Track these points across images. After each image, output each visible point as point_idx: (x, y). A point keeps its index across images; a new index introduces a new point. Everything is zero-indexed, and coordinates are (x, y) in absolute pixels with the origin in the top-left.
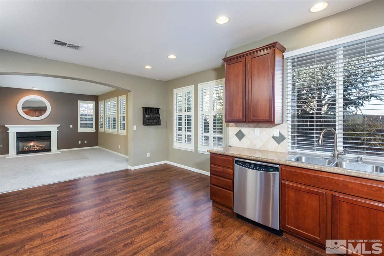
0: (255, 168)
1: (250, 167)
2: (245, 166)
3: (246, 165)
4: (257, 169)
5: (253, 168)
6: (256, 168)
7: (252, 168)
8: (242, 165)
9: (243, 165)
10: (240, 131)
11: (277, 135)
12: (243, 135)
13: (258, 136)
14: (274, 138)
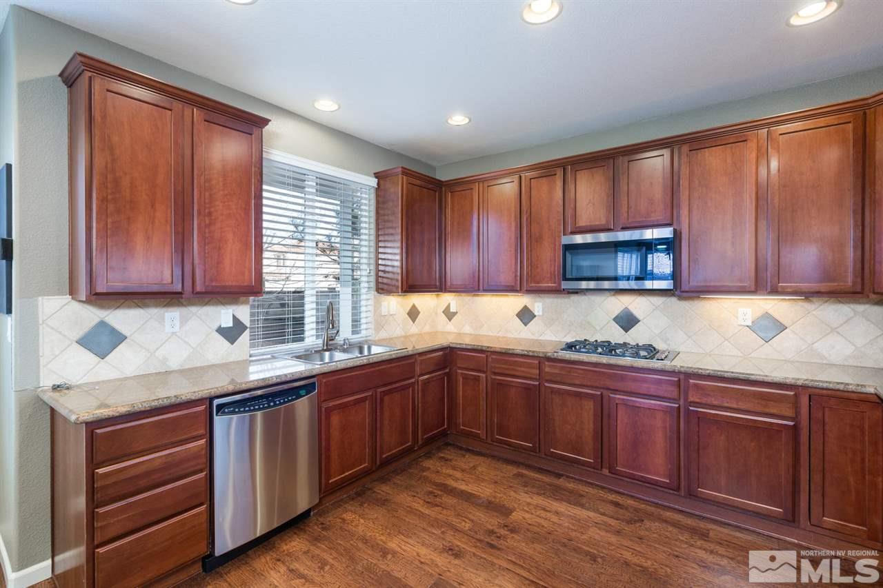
0: (272, 404)
1: (259, 405)
2: (247, 409)
3: (249, 407)
4: (278, 402)
5: (268, 404)
6: (275, 402)
7: (266, 405)
8: (237, 410)
9: (242, 409)
10: (102, 324)
11: (229, 323)
12: (118, 338)
13: (173, 333)
14: (221, 331)
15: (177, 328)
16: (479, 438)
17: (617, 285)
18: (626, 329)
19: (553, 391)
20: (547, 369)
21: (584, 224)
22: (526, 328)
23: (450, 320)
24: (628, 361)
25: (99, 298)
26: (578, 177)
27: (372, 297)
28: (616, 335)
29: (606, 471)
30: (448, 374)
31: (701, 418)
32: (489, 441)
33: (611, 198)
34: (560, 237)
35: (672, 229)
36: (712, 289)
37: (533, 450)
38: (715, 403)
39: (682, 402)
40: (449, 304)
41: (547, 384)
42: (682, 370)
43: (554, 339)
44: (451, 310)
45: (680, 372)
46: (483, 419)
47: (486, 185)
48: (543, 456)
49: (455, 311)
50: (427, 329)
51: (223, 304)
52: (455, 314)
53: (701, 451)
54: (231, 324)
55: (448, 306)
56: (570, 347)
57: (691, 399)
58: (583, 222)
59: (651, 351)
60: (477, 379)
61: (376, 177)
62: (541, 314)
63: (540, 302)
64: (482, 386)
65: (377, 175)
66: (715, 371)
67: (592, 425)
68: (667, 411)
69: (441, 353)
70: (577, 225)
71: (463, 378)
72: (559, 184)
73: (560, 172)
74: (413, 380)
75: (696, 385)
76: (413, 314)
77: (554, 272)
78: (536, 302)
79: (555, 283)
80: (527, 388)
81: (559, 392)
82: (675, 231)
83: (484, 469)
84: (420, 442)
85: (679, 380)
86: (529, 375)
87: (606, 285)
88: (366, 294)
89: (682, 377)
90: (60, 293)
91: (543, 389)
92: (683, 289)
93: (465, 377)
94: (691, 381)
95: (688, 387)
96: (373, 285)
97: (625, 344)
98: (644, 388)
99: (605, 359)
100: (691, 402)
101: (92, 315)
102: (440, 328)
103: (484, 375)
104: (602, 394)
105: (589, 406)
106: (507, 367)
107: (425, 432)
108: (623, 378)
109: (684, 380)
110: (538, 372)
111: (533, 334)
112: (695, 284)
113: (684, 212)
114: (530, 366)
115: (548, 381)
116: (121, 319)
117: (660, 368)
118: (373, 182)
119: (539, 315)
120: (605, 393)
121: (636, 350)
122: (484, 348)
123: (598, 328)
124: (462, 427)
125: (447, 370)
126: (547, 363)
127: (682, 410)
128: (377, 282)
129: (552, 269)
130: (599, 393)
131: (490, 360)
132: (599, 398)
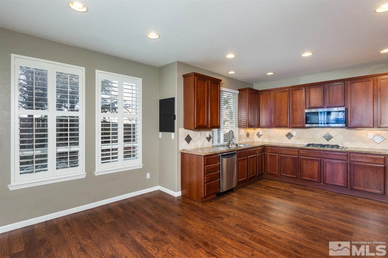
3: (225, 157)
4: (230, 157)
5: (228, 157)
10: (188, 135)
11: (208, 136)
12: (190, 139)
13: (199, 138)
14: (207, 138)
16: (276, 175)
17: (319, 125)
18: (328, 140)
19: (303, 159)
20: (301, 152)
21: (313, 106)
22: (290, 140)
23: (259, 137)
24: (329, 149)
26: (311, 90)
27: (238, 129)
28: (325, 142)
29: (322, 184)
30: (264, 154)
31: (354, 165)
32: (280, 176)
33: (323, 98)
34: (304, 110)
35: (345, 108)
36: (358, 127)
37: (296, 178)
38: (359, 160)
39: (348, 161)
40: (259, 132)
41: (301, 157)
42: (348, 151)
43: (300, 143)
44: (260, 134)
45: (347, 152)
46: (277, 169)
47: (276, 92)
48: (300, 180)
49: (261, 134)
50: (251, 140)
51: (207, 130)
52: (261, 135)
53: (355, 176)
54: (209, 137)
55: (259, 133)
56: (309, 145)
57: (351, 160)
58: (312, 105)
59: (338, 146)
60: (275, 156)
61: (239, 91)
62: (295, 135)
63: (295, 131)
64: (277, 158)
65: (239, 90)
66: (359, 151)
67: (317, 170)
68: (343, 164)
69: (262, 147)
70: (311, 106)
71: (269, 156)
72: (304, 93)
73: (304, 89)
74: (255, 155)
75: (353, 156)
76: (248, 135)
77: (302, 121)
78: (293, 131)
79: (302, 125)
80: (294, 158)
81: (306, 159)
82: (346, 108)
83: (279, 184)
84: (257, 175)
85: (347, 154)
86: (294, 154)
87: (314, 125)
88: (235, 128)
89: (348, 153)
90: (182, 128)
91: (299, 159)
92: (349, 127)
93: (270, 155)
94: (351, 154)
95: (350, 157)
96: (237, 125)
97: (328, 145)
98: (335, 157)
99: (322, 149)
100: (351, 161)
101: (187, 133)
102: (255, 140)
103: (278, 155)
104: (321, 159)
105: (316, 164)
106: (286, 152)
107: (258, 172)
108: (328, 154)
109: (349, 154)
110: (297, 153)
111: (292, 142)
112: (353, 125)
113: (349, 102)
114: (295, 151)
115: (301, 156)
116: (191, 134)
117: (341, 151)
118: (238, 92)
119: (294, 136)
120: (322, 159)
121: (333, 146)
122: (278, 146)
123: (317, 140)
124: (269, 172)
125: (264, 153)
126: (301, 150)
127: (348, 163)
128: (239, 124)
129: (301, 120)
130: (320, 159)
131: (280, 150)
132: (320, 161)
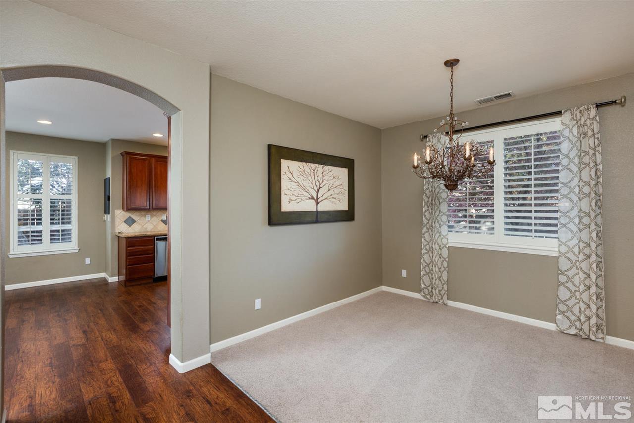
10: (130, 217)
12: (134, 221)
13: (148, 221)
15: (149, 220)
25: (129, 209)
54: (165, 219)
90: (120, 209)
101: (128, 215)
116: (134, 216)
